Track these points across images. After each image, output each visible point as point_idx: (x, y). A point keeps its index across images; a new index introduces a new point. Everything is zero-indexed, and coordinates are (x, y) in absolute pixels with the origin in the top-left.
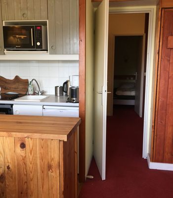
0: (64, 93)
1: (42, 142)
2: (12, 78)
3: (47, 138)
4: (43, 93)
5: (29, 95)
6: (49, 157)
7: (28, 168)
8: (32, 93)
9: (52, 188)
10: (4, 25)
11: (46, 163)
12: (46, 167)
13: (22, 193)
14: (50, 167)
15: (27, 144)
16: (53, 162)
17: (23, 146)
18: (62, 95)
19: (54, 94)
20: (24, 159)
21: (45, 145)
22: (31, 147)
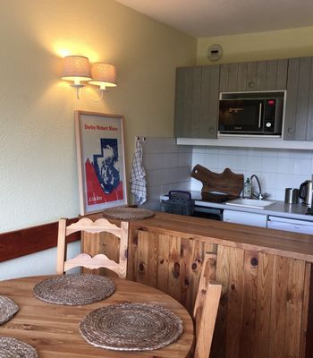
0: (301, 201)
1: (282, 261)
2: (220, 171)
3: (289, 256)
4: (265, 197)
5: (244, 198)
6: (289, 283)
7: (259, 292)
8: (248, 195)
9: (290, 325)
10: (221, 99)
11: (285, 289)
12: (284, 295)
13: (247, 324)
14: (289, 296)
15: (260, 260)
16: (294, 290)
17: (255, 262)
18: (297, 203)
19: (284, 200)
20: (255, 279)
21: (284, 264)
22: (266, 266)
